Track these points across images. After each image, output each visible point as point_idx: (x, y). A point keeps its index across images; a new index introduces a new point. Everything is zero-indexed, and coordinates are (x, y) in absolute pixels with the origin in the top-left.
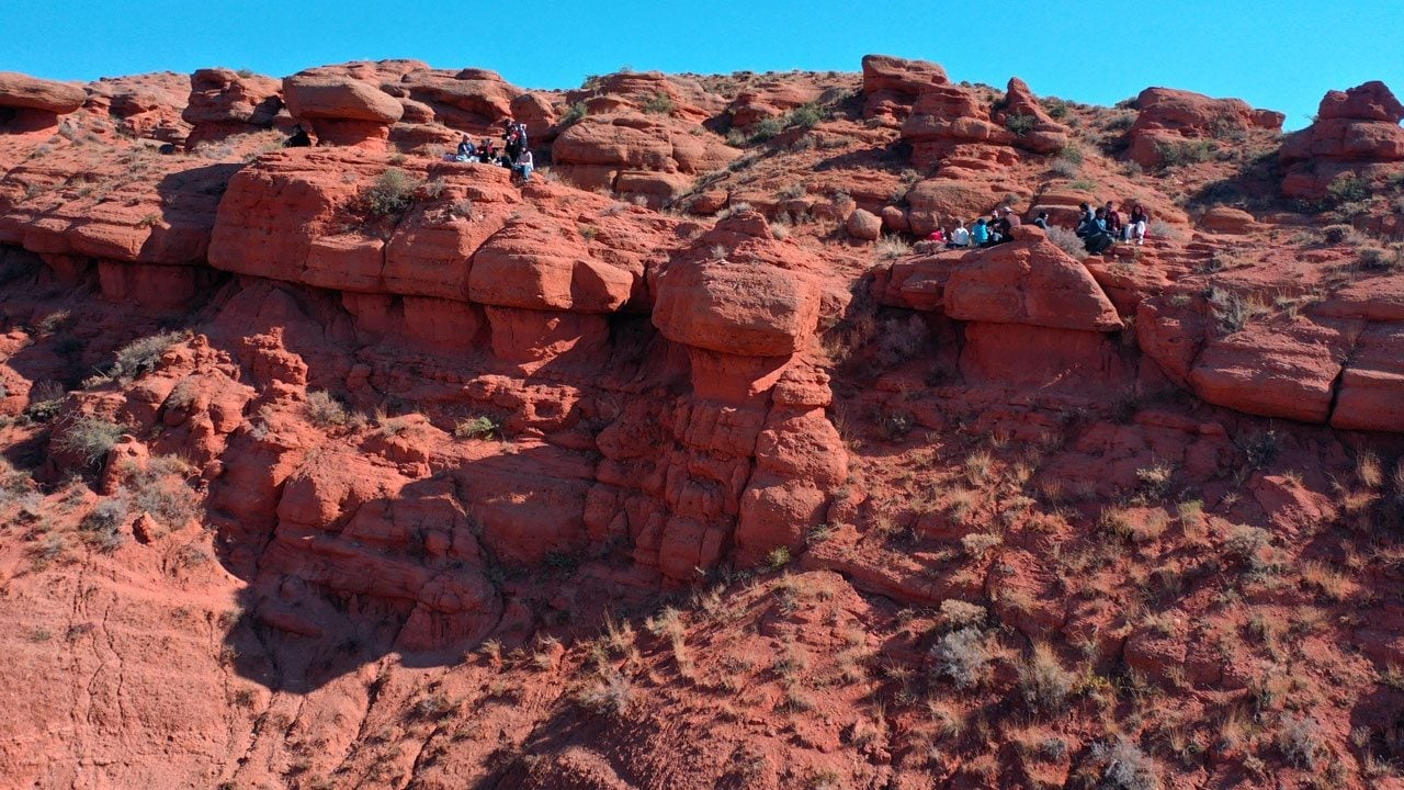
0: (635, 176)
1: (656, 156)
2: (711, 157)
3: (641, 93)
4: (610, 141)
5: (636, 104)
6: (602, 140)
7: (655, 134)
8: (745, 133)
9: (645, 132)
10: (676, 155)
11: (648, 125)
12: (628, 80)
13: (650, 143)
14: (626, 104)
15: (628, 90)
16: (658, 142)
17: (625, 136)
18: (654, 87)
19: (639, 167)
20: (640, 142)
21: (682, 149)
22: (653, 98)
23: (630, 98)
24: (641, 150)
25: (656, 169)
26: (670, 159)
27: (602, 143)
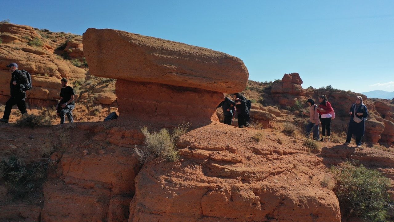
0: (42, 79)
1: (51, 70)
2: (73, 72)
3: (24, 36)
4: (25, 59)
5: (23, 40)
6: (20, 58)
7: (47, 58)
8: (81, 61)
9: (42, 57)
10: (59, 70)
11: (43, 53)
12: (14, 28)
13: (46, 62)
14: (19, 40)
15: (15, 33)
16: (50, 63)
17: (33, 58)
18: (30, 34)
19: (43, 74)
20: (41, 62)
21: (61, 67)
22: (31, 39)
23: (19, 37)
24: (43, 66)
25: (51, 76)
26: (57, 71)
27: (21, 60)
